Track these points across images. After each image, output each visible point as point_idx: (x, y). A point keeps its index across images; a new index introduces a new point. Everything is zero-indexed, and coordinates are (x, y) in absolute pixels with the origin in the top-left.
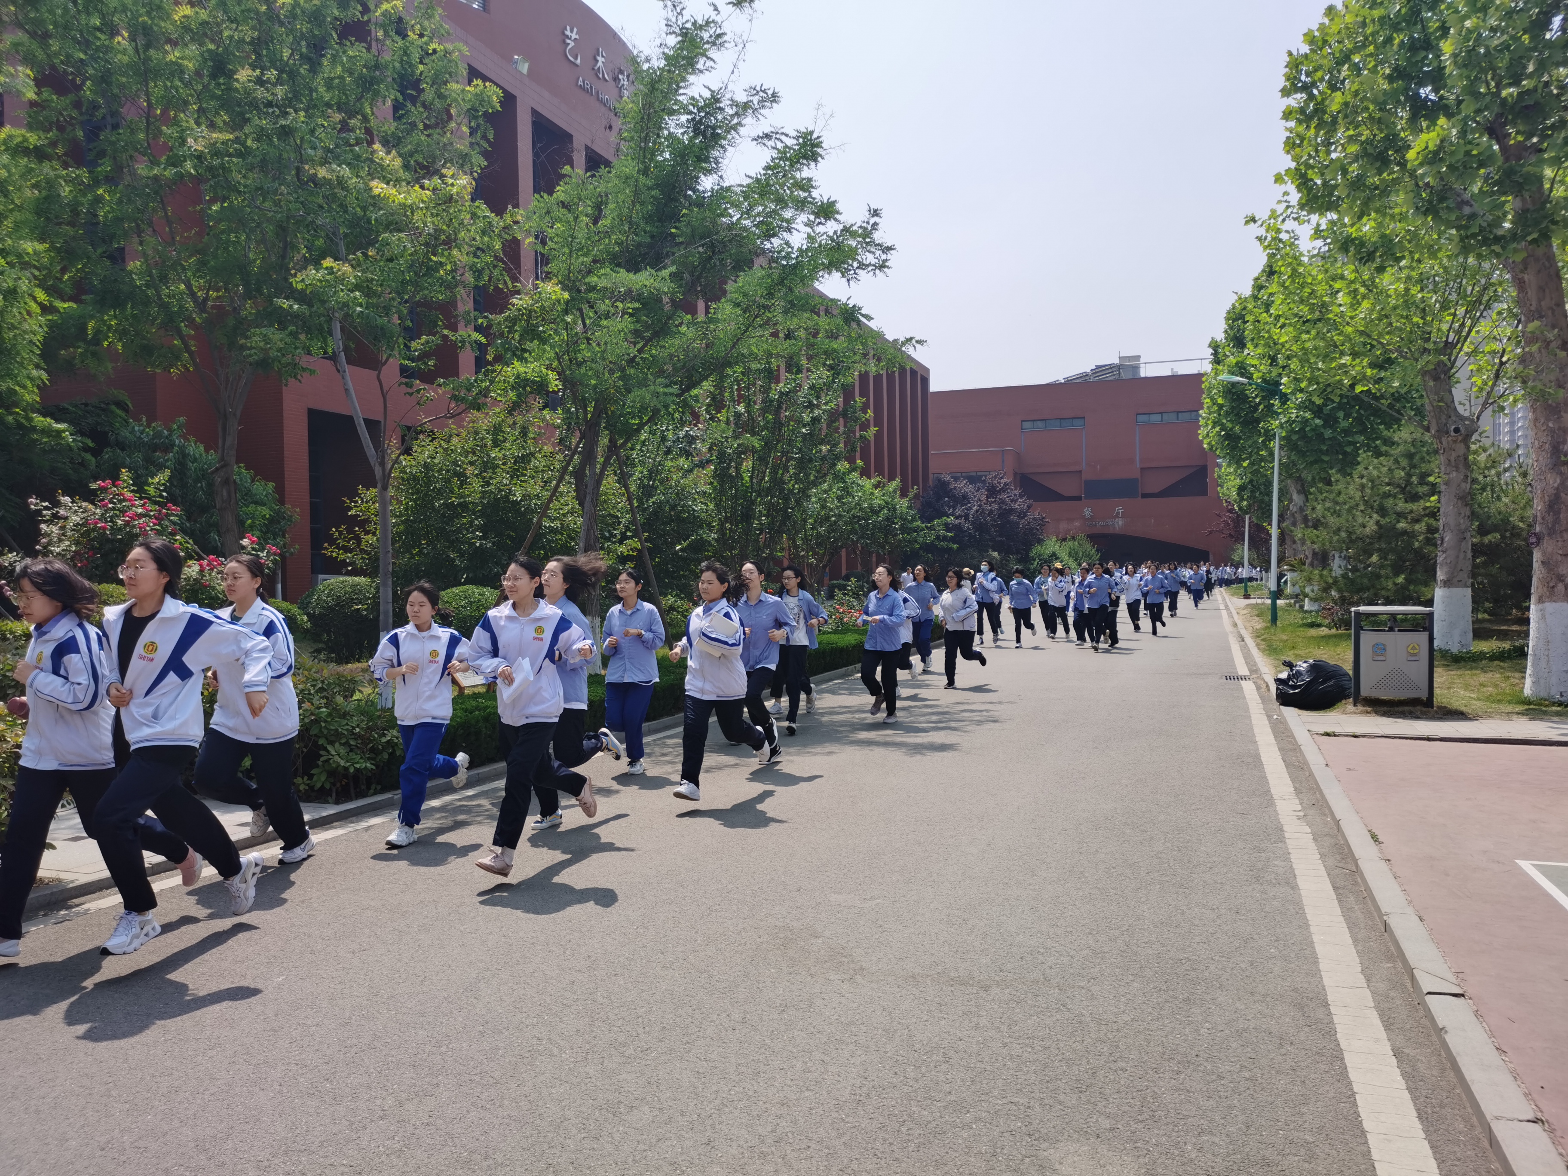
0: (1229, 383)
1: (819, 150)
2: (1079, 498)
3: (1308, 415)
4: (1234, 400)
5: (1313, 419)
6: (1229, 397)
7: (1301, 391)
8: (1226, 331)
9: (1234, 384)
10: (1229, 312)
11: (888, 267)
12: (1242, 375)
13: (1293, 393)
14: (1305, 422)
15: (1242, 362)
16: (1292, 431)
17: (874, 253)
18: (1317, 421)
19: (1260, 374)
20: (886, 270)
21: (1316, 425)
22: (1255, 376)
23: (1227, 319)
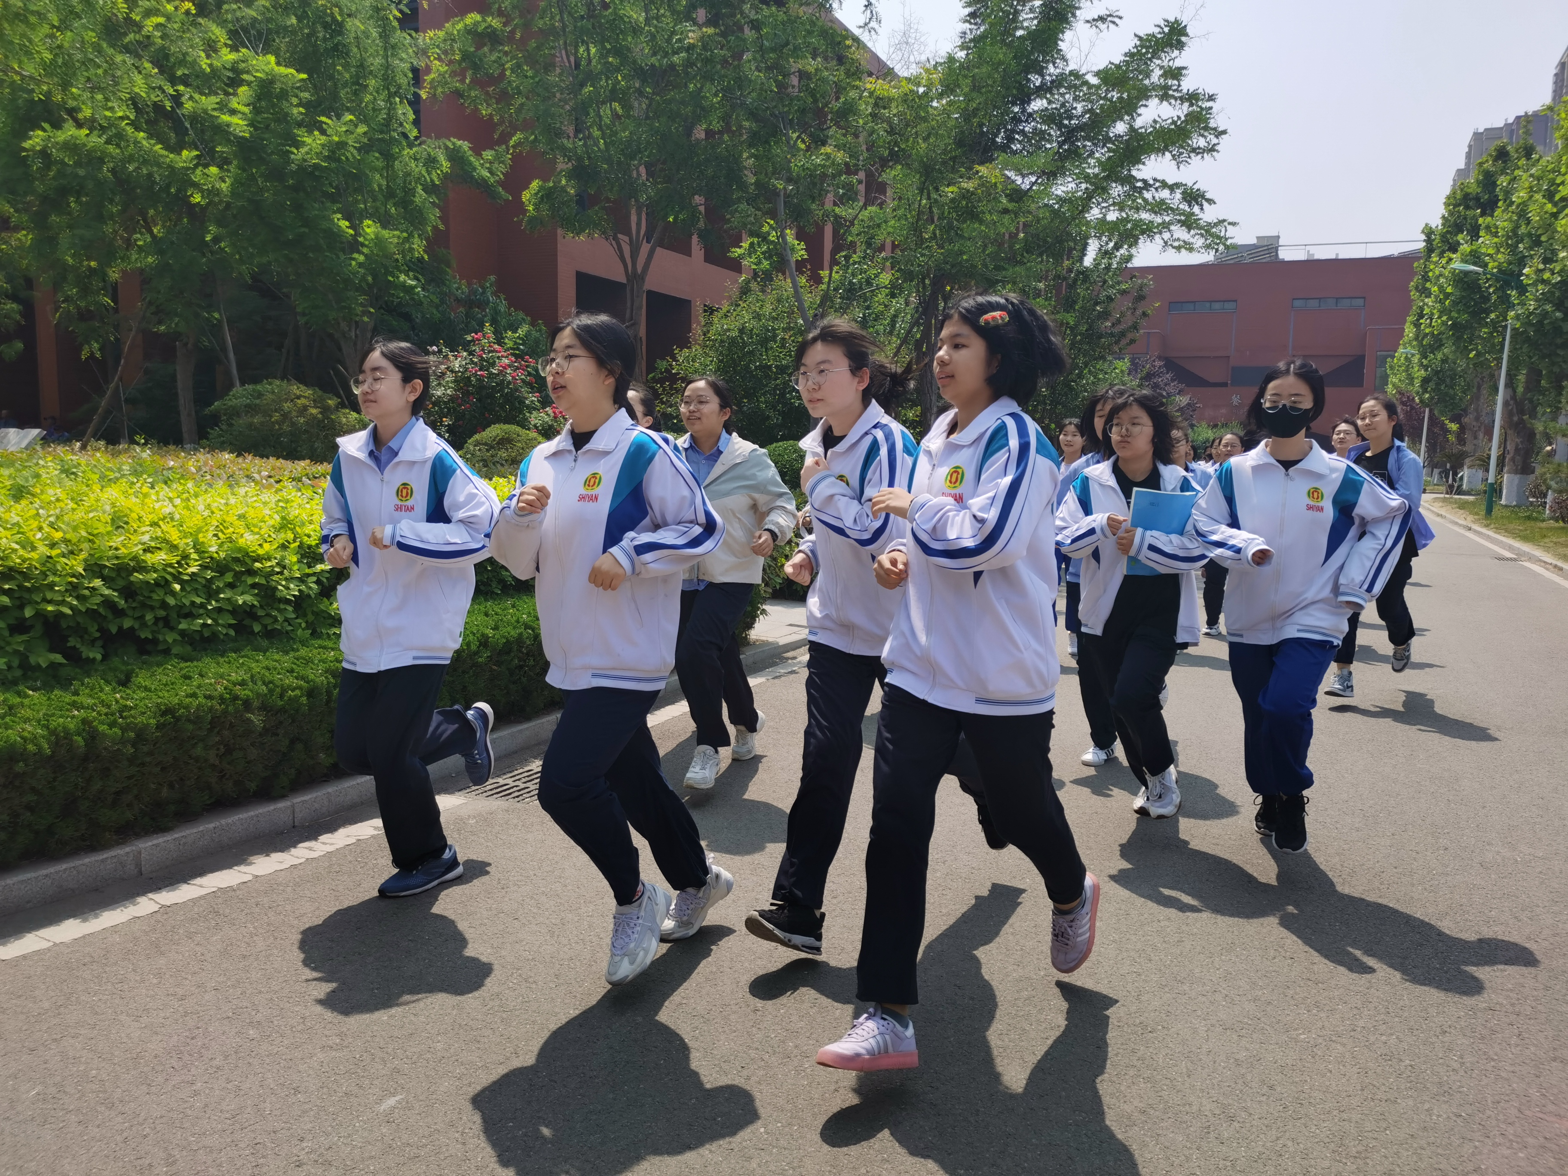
0: (1461, 271)
1: (1183, 39)
2: (1225, 385)
3: (1549, 307)
4: (1465, 290)
5: (1553, 311)
6: (1460, 285)
7: (1543, 281)
8: (1443, 217)
9: (1466, 273)
10: (1448, 198)
11: (1218, 151)
12: (1475, 264)
13: (1535, 284)
14: (1545, 314)
15: (1476, 251)
16: (1529, 324)
17: (1205, 137)
18: (1558, 314)
19: (1496, 264)
20: (1215, 154)
21: (1557, 319)
22: (1490, 265)
23: (1447, 204)
